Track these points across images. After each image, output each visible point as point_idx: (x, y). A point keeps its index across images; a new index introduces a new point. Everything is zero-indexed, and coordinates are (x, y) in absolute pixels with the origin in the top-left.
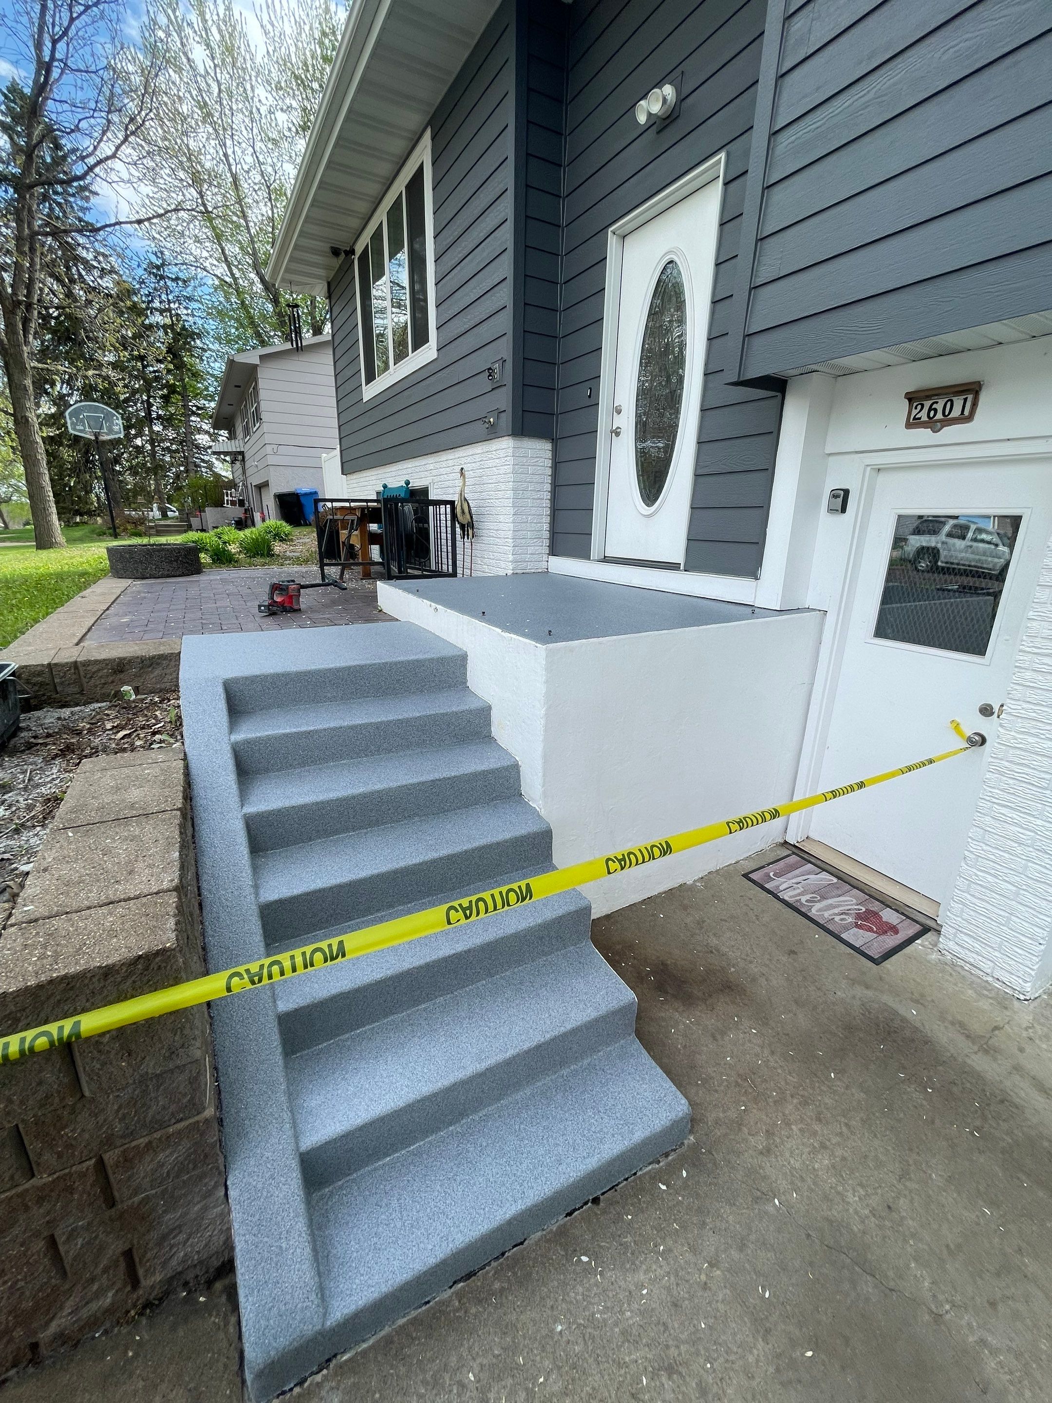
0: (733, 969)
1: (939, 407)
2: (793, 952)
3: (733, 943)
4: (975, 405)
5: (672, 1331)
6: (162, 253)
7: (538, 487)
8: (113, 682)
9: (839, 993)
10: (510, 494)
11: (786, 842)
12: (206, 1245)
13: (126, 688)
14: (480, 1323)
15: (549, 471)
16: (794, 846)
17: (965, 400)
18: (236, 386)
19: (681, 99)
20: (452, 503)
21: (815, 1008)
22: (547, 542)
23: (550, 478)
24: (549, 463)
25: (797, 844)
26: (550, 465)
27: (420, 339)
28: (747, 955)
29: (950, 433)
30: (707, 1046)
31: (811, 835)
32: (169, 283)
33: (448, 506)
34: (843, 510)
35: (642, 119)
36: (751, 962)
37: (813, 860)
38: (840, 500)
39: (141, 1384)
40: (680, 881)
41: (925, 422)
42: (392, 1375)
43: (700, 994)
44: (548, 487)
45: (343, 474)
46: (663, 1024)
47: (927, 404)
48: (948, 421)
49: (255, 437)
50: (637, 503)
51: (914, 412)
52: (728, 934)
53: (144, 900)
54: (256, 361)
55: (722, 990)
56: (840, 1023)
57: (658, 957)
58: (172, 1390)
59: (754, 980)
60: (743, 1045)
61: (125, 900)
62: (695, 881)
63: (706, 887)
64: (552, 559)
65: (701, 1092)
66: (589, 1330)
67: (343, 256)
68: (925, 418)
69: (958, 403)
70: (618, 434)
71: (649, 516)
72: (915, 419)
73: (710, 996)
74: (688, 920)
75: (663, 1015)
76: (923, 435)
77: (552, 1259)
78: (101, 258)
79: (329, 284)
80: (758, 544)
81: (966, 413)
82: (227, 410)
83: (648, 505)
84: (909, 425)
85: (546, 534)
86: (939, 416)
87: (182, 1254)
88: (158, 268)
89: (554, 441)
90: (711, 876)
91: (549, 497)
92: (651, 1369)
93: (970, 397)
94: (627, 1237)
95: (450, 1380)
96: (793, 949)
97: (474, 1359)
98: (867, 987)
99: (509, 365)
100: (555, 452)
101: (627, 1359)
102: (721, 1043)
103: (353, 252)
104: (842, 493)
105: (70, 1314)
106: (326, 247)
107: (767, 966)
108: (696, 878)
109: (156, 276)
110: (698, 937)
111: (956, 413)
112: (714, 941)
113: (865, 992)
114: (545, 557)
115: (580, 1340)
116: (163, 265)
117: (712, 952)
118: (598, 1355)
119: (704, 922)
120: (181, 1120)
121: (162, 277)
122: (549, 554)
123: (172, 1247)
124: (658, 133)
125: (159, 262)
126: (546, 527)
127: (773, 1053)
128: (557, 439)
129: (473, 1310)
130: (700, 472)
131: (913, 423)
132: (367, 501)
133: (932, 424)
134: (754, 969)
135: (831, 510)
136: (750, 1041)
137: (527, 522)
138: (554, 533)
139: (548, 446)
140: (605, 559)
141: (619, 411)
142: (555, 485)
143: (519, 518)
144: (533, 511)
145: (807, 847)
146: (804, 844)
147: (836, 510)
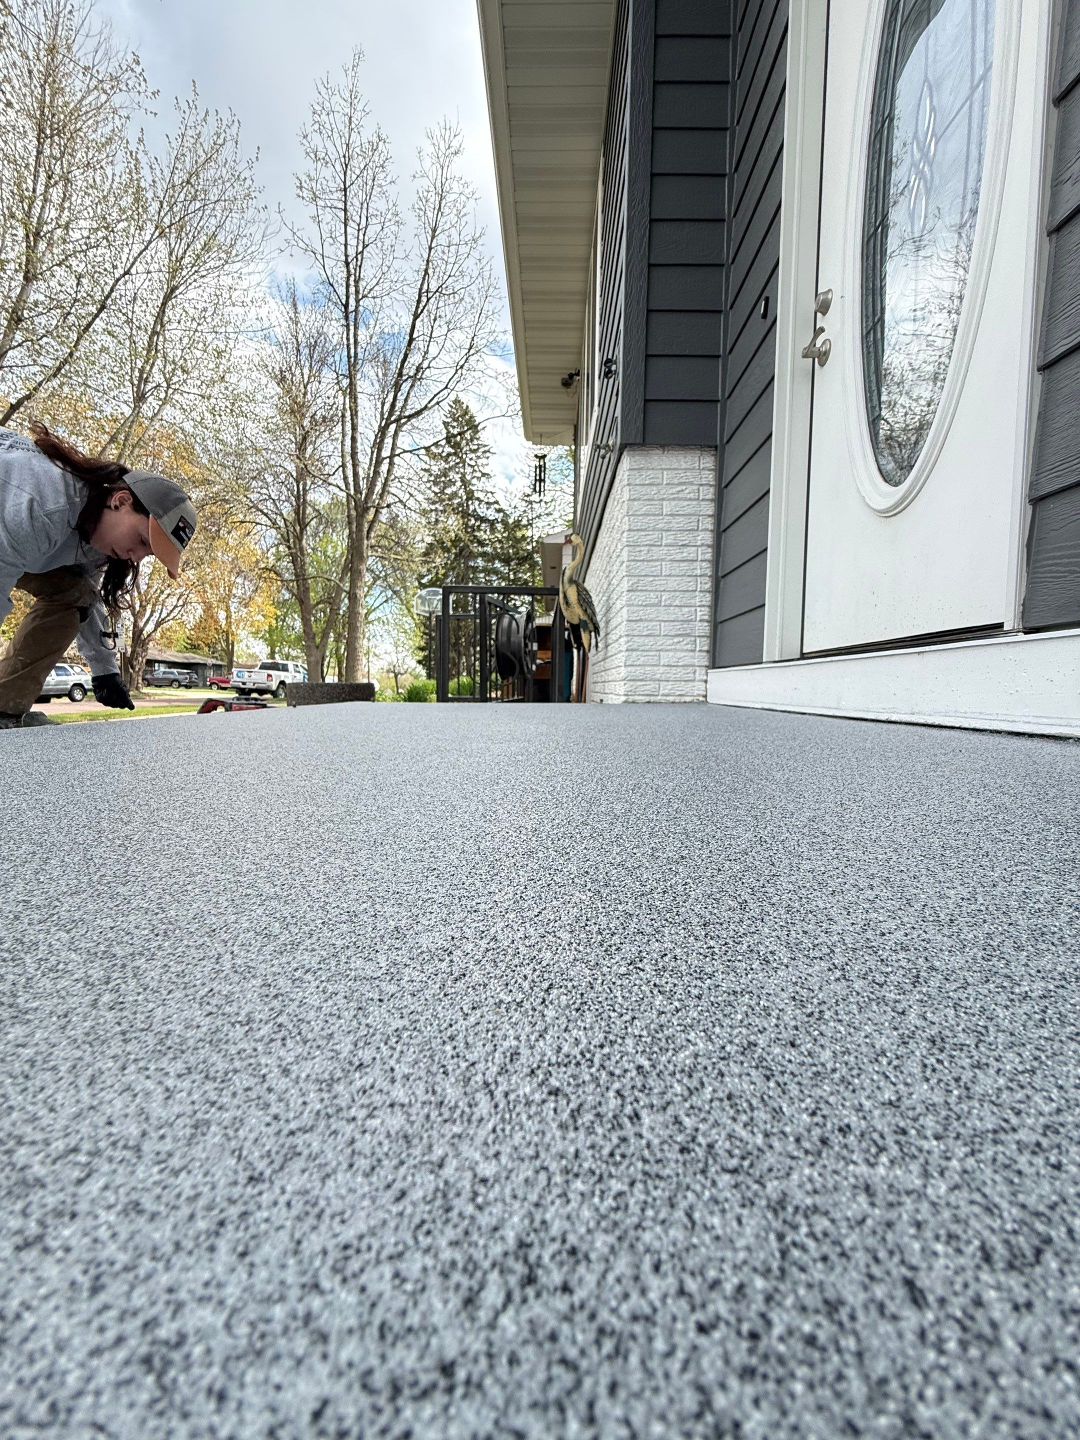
7: (685, 538)
15: (709, 509)
22: (704, 644)
23: (710, 520)
24: (710, 493)
32: (535, 505)
44: (708, 538)
50: (867, 491)
64: (714, 674)
70: (824, 358)
71: (896, 510)
79: (575, 428)
83: (895, 486)
85: (704, 628)
88: (528, 496)
89: (720, 452)
91: (709, 556)
100: (720, 470)
103: (578, 373)
114: (700, 674)
122: (708, 667)
126: (704, 613)
128: (723, 447)
137: (658, 605)
138: (716, 623)
139: (708, 461)
140: (803, 656)
141: (824, 307)
142: (720, 532)
143: (640, 597)
144: (673, 583)
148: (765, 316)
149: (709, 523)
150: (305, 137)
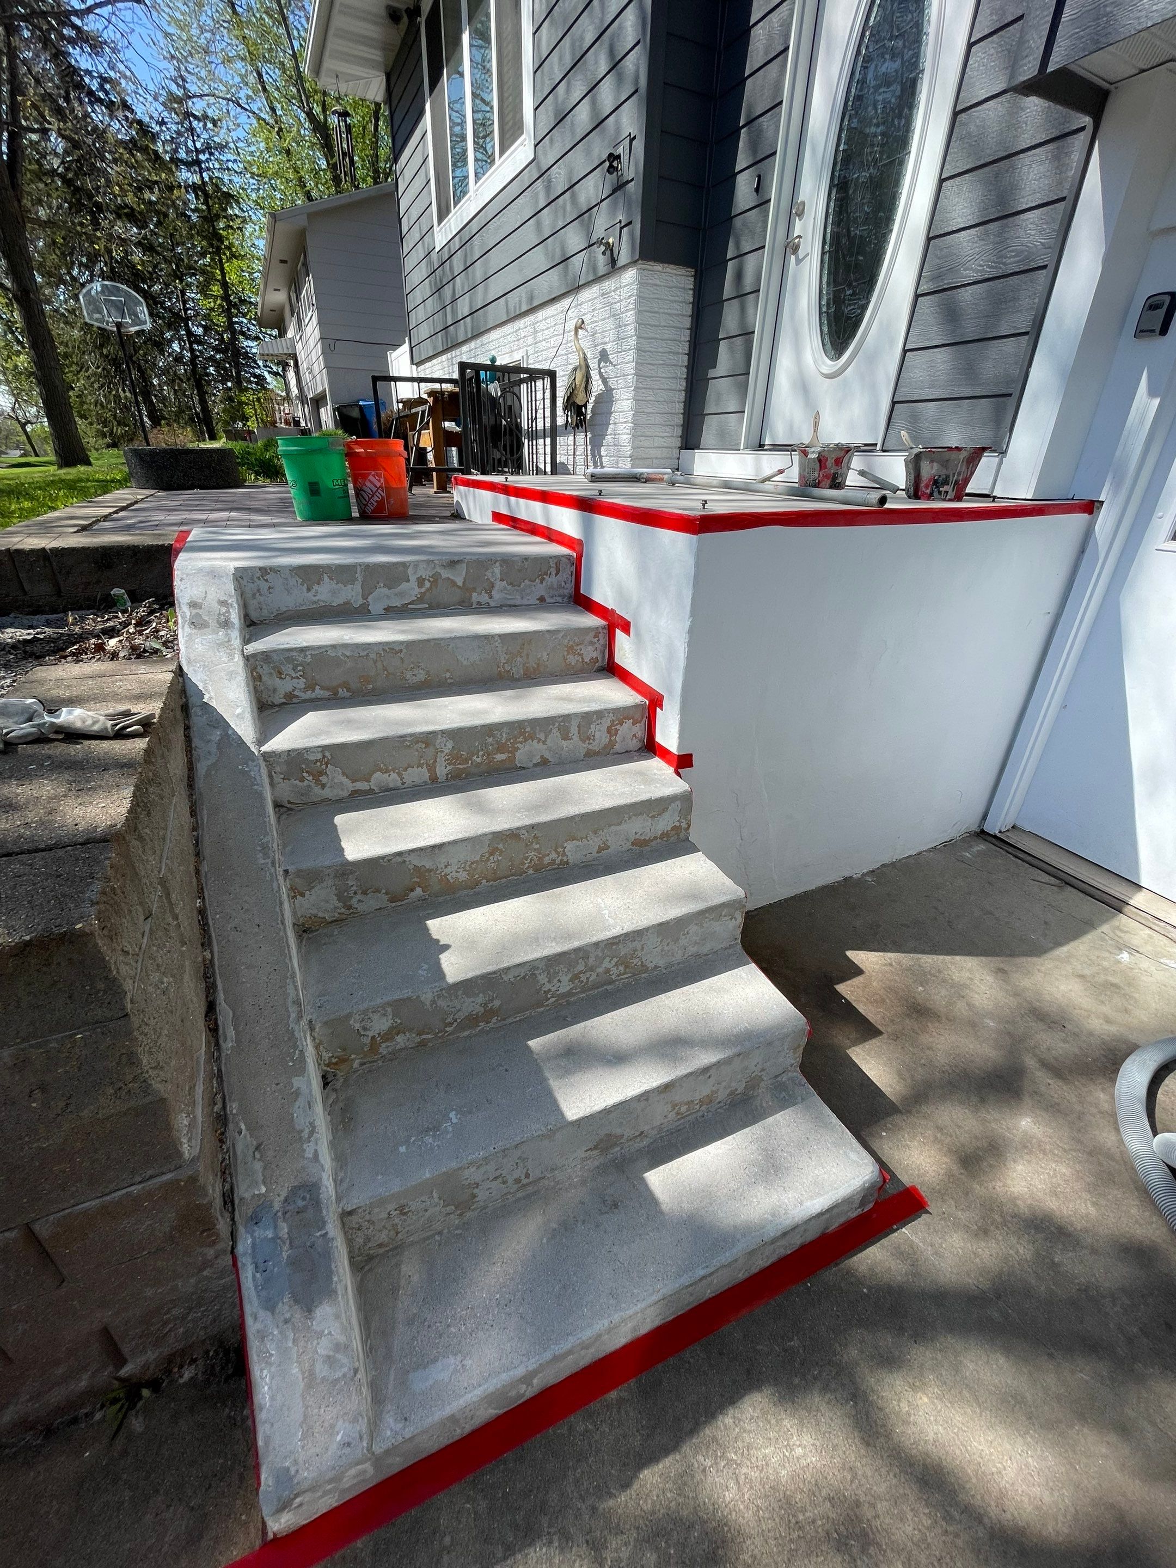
0: (920, 988)
2: (1001, 971)
5: (863, 1481)
6: (184, 80)
8: (98, 582)
11: (983, 832)
12: (215, 1320)
13: (116, 591)
14: (590, 1445)
15: (688, 322)
16: (995, 837)
18: (282, 261)
20: (552, 375)
21: (1037, 1045)
23: (689, 332)
25: (999, 835)
26: (690, 313)
27: (511, 131)
28: (939, 971)
30: (891, 1086)
31: (1019, 824)
32: (195, 123)
33: (547, 381)
34: (1164, 331)
36: (945, 980)
37: (1022, 855)
38: (1162, 312)
39: (127, 1494)
40: (847, 874)
42: (468, 1510)
43: (878, 1018)
45: (412, 363)
49: (307, 332)
50: (817, 358)
52: (912, 943)
53: (60, 853)
54: (303, 221)
55: (907, 1015)
58: (169, 1506)
59: (950, 1004)
61: (29, 852)
62: (863, 875)
63: (878, 883)
64: (684, 453)
65: (886, 1147)
66: (744, 1470)
67: (405, 19)
70: (796, 249)
71: (833, 374)
73: (892, 1021)
75: (829, 1042)
77: (689, 1363)
79: (388, 76)
80: (1012, 395)
82: (273, 297)
83: (832, 358)
85: (679, 420)
87: (181, 1330)
88: (180, 101)
89: (698, 270)
90: (884, 869)
91: (686, 362)
92: (835, 1535)
94: (792, 1340)
95: (549, 1527)
97: (582, 1499)
98: (1109, 1021)
99: (639, 145)
100: (698, 291)
101: (801, 1517)
103: (418, 11)
104: (1168, 299)
105: (28, 1401)
106: (381, 7)
107: (967, 986)
108: (865, 871)
109: (178, 112)
113: (1106, 1027)
114: (676, 451)
115: (732, 1484)
116: (185, 97)
117: (891, 965)
118: (758, 1506)
120: (151, 1177)
121: (188, 115)
123: (166, 1323)
125: (180, 93)
126: (680, 407)
128: (702, 271)
129: (580, 1428)
130: (925, 289)
132: (441, 381)
134: (950, 989)
135: (1142, 332)
138: (689, 416)
139: (690, 281)
141: (800, 212)
142: (696, 344)
145: (1013, 839)
146: (1008, 834)
147: (1153, 331)
148: (757, 190)
149: (688, 335)
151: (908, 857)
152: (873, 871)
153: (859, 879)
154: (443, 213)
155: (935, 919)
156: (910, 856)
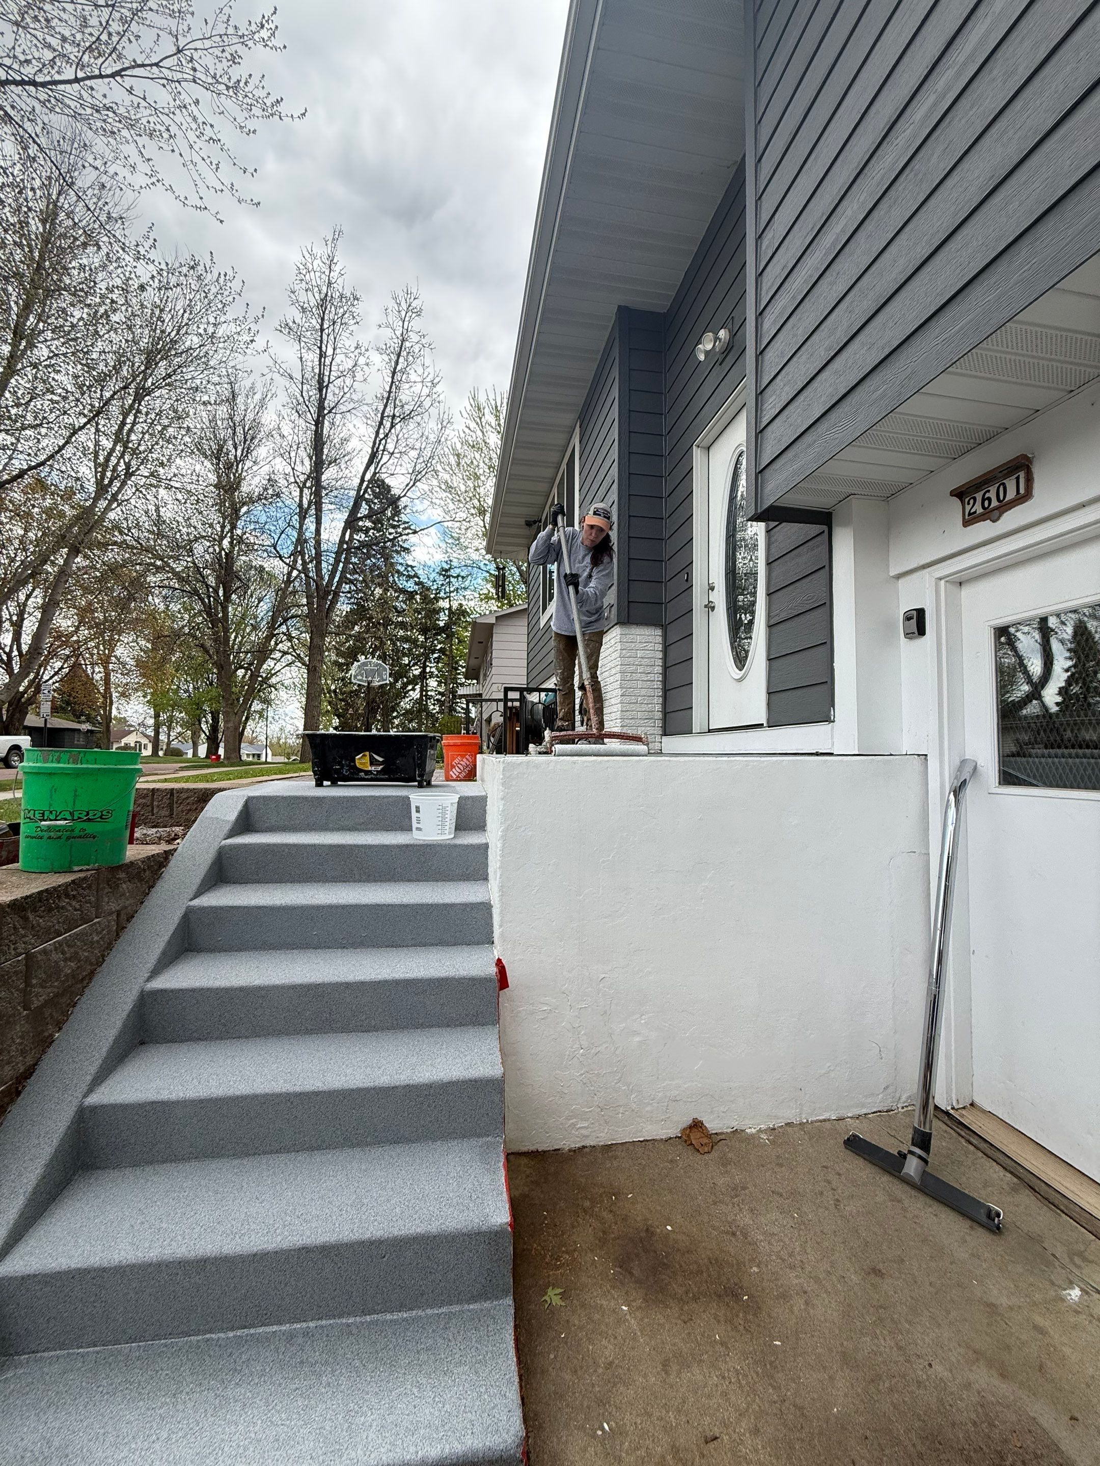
0: (755, 1269)
1: (992, 495)
2: (876, 1272)
3: (776, 1230)
4: (1029, 480)
7: (649, 669)
9: (937, 1367)
10: (618, 676)
15: (660, 655)
16: (947, 1113)
17: (1018, 479)
18: (479, 643)
19: (733, 335)
21: (876, 1379)
22: (659, 723)
23: (661, 660)
24: (660, 647)
25: (952, 1112)
26: (660, 649)
28: (791, 1255)
29: (1012, 519)
30: (645, 1376)
31: (978, 1101)
32: (452, 579)
34: (922, 632)
35: (702, 357)
36: (792, 1267)
38: (914, 621)
40: (736, 1124)
41: (982, 515)
43: (680, 1291)
44: (659, 669)
46: (597, 1316)
47: (979, 496)
48: (1005, 506)
49: (488, 679)
50: (730, 669)
51: (968, 508)
52: (773, 1216)
54: (493, 621)
55: (719, 1296)
56: (917, 1424)
57: (646, 1220)
59: (784, 1296)
60: (709, 1397)
62: (760, 1131)
63: (773, 1142)
64: (665, 739)
65: (591, 1450)
68: (980, 510)
69: (1011, 484)
70: (713, 608)
71: (740, 680)
72: (970, 514)
73: (695, 1299)
74: (721, 1181)
75: (604, 1303)
76: (984, 530)
78: (409, 569)
80: (827, 683)
81: (1022, 491)
82: (473, 662)
83: (741, 670)
84: (966, 523)
85: (659, 715)
86: (995, 503)
88: (446, 571)
89: (664, 627)
90: (789, 1129)
91: (660, 679)
93: (1022, 475)
96: (881, 1266)
98: (1003, 1376)
100: (665, 637)
102: (672, 1378)
103: (540, 521)
104: (915, 612)
106: (522, 521)
107: (817, 1280)
108: (764, 1127)
109: (444, 576)
110: (723, 1207)
111: (1011, 495)
112: (745, 1219)
113: (996, 1381)
114: (658, 738)
116: (450, 568)
117: (734, 1234)
119: (744, 1188)
121: (449, 577)
122: (662, 735)
124: (720, 364)
125: (447, 567)
126: (658, 707)
127: (756, 1431)
128: (666, 625)
130: (772, 622)
131: (970, 520)
133: (991, 514)
134: (793, 1279)
135: (908, 635)
136: (725, 1394)
137: (637, 703)
138: (665, 713)
139: (659, 632)
140: (709, 731)
141: (712, 589)
142: (665, 668)
143: (628, 698)
144: (643, 692)
145: (968, 1119)
146: (964, 1112)
147: (913, 633)
148: (687, 580)
149: (660, 662)
150: (293, 292)
151: (825, 1120)
152: (774, 1129)
153: (752, 1135)
154: (544, 609)
155: (821, 1193)
156: (829, 1120)
